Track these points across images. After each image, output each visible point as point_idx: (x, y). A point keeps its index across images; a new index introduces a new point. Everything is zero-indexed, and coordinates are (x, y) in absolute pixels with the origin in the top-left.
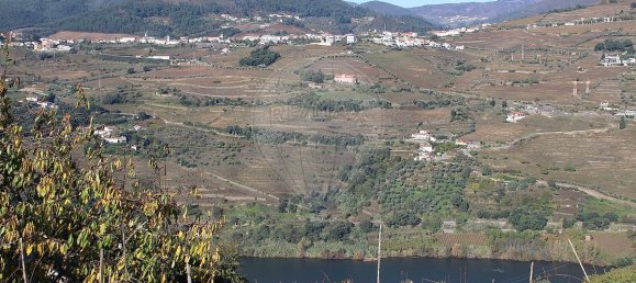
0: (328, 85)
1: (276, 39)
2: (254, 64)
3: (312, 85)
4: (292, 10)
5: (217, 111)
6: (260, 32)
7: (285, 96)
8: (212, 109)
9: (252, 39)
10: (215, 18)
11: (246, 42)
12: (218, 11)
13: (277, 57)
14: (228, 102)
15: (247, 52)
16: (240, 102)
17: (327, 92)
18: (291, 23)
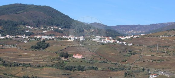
0: (70, 59)
1: (49, 37)
2: (37, 48)
3: (63, 59)
4: (58, 25)
5: (19, 69)
6: (43, 34)
7: (51, 63)
8: (17, 68)
9: (38, 37)
10: (23, 27)
11: (36, 38)
12: (24, 24)
13: (48, 45)
14: (24, 65)
15: (35, 43)
16: (30, 65)
17: (70, 62)
18: (57, 30)
